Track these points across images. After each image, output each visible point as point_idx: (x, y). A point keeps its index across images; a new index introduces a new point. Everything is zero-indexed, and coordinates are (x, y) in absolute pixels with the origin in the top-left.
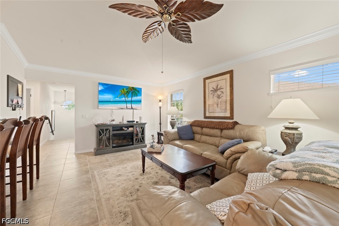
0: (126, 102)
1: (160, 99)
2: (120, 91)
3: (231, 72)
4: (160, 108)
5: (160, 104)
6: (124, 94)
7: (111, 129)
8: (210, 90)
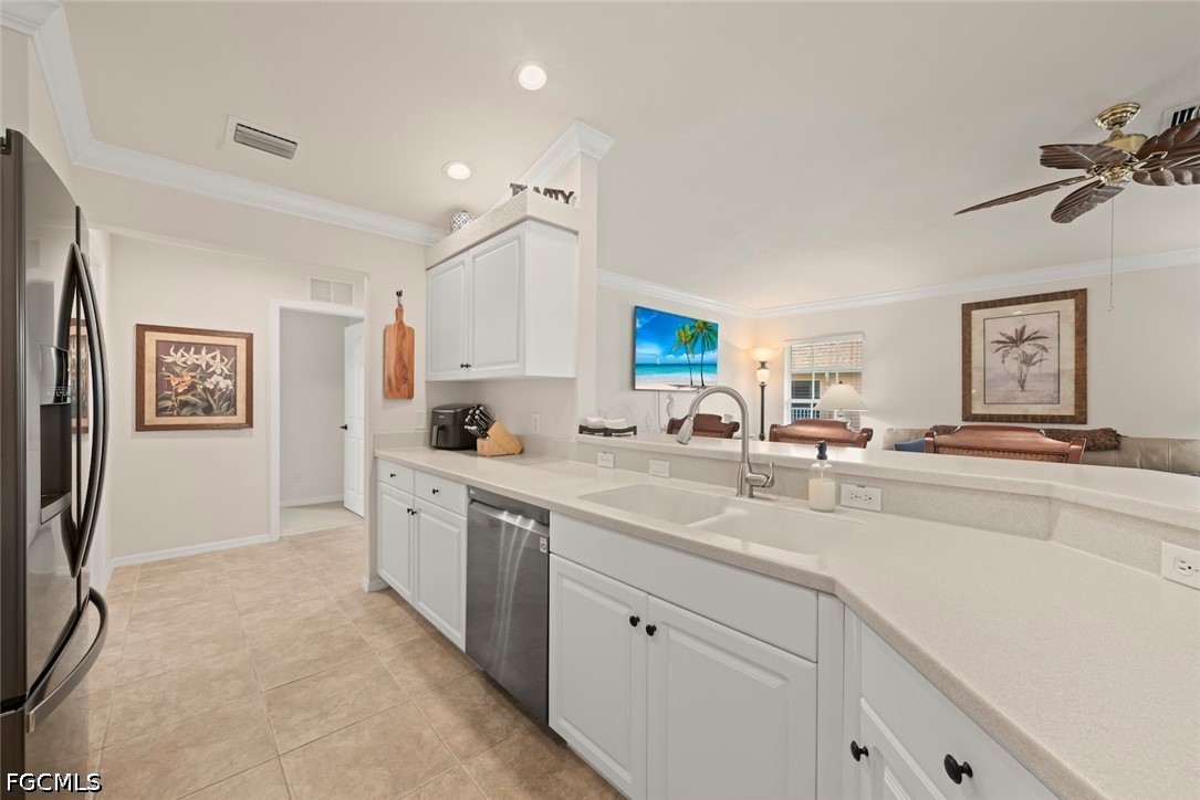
0: (690, 366)
1: (763, 360)
2: (676, 333)
3: (1080, 296)
4: (763, 387)
5: (763, 375)
6: (686, 343)
8: (989, 341)
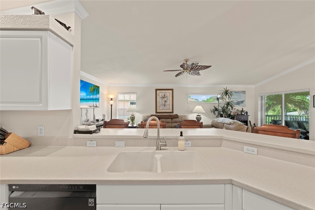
0: (93, 99)
1: (111, 98)
3: (172, 90)
4: (111, 105)
5: (112, 102)
8: (160, 97)
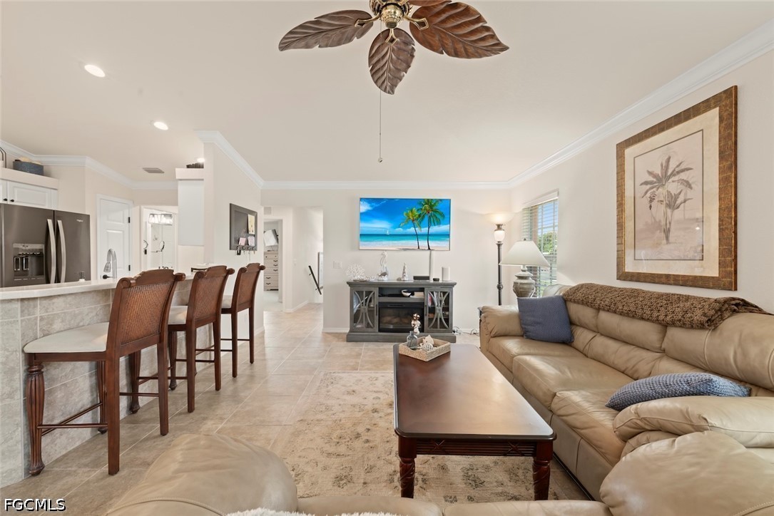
0: (417, 236)
1: (499, 223)
2: (405, 214)
3: (725, 99)
4: (499, 245)
5: (500, 235)
6: (413, 220)
7: (376, 291)
8: (638, 182)
